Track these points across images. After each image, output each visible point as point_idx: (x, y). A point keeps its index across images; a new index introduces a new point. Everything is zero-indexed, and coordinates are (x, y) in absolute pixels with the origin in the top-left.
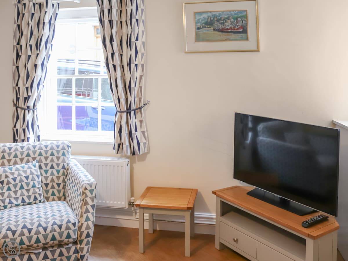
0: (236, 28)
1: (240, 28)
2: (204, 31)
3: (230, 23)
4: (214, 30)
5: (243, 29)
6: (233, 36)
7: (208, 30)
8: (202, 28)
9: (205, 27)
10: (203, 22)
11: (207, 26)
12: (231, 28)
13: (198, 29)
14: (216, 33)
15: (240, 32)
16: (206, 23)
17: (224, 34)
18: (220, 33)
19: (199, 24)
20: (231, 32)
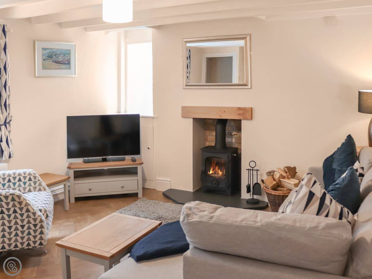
0: (64, 61)
1: (66, 61)
2: (48, 62)
3: (61, 57)
4: (53, 61)
5: (68, 61)
6: (63, 66)
7: (49, 61)
8: (46, 60)
9: (48, 59)
10: (47, 55)
11: (49, 59)
12: (62, 61)
13: (44, 60)
14: (54, 63)
15: (66, 64)
16: (48, 57)
17: (58, 64)
18: (56, 64)
19: (44, 57)
20: (62, 63)
